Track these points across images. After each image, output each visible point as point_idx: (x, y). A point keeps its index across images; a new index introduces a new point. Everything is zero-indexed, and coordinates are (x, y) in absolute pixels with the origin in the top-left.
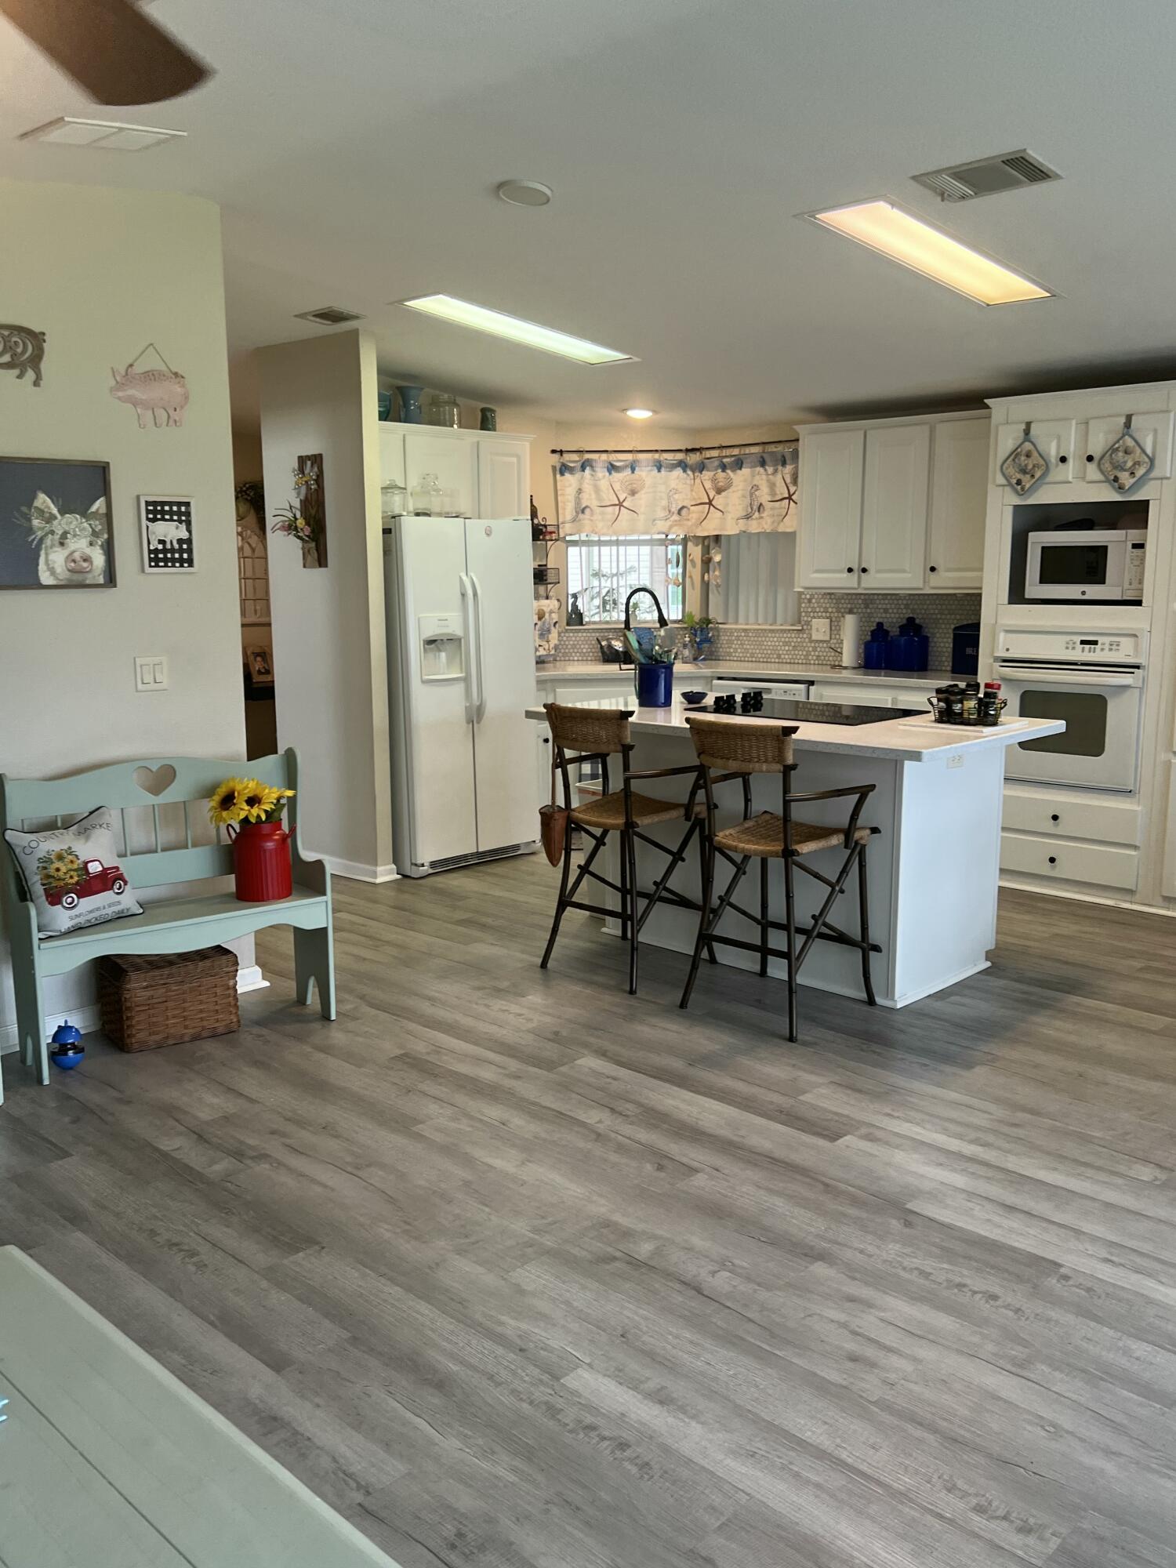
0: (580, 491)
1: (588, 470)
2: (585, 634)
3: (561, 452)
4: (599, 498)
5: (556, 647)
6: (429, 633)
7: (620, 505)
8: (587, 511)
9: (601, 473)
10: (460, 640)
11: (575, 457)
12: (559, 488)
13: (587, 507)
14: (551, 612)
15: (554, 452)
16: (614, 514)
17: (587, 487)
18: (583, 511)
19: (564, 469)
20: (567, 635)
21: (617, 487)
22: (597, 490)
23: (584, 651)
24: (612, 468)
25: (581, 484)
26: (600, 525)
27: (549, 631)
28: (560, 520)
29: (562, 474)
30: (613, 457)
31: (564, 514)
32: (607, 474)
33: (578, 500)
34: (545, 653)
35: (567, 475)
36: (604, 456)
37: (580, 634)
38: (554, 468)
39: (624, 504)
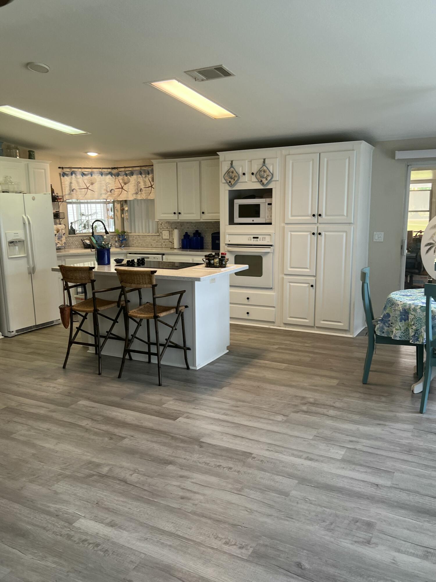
0: (71, 183)
1: (74, 175)
2: (76, 238)
3: (63, 168)
4: (79, 185)
5: (65, 243)
6: (10, 239)
7: (87, 188)
8: (74, 191)
9: (79, 176)
10: (24, 241)
11: (68, 170)
12: (62, 182)
13: (74, 189)
14: (62, 229)
15: (59, 168)
16: (85, 192)
17: (74, 181)
18: (73, 191)
19: (64, 174)
20: (69, 238)
21: (86, 181)
22: (78, 183)
23: (77, 244)
24: (83, 174)
25: (71, 180)
26: (80, 196)
27: (62, 237)
28: (64, 194)
29: (63, 176)
30: (83, 170)
31: (65, 192)
32: (81, 177)
33: (70, 186)
34: (60, 245)
35: (65, 177)
36: (80, 170)
37: (74, 238)
38: (60, 174)
39: (89, 188)
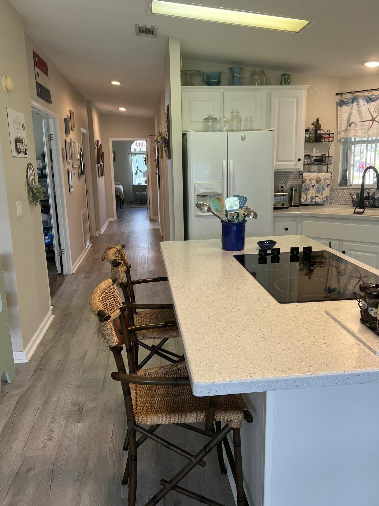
0: (350, 114)
1: (355, 103)
2: (347, 191)
3: (341, 94)
4: (361, 117)
5: (327, 198)
7: (373, 120)
8: (353, 125)
9: (363, 103)
11: (350, 96)
12: (338, 113)
13: (352, 122)
14: (326, 179)
15: (337, 94)
16: (369, 125)
17: (355, 112)
18: (350, 125)
19: (342, 103)
21: (372, 110)
22: (360, 113)
23: (347, 199)
24: (369, 100)
25: (351, 110)
26: (360, 132)
27: (323, 189)
28: (338, 131)
29: (341, 106)
30: (370, 94)
31: (341, 127)
32: (366, 103)
33: (349, 119)
34: (319, 200)
35: (344, 107)
36: (366, 94)
38: (337, 103)
39: (376, 119)
